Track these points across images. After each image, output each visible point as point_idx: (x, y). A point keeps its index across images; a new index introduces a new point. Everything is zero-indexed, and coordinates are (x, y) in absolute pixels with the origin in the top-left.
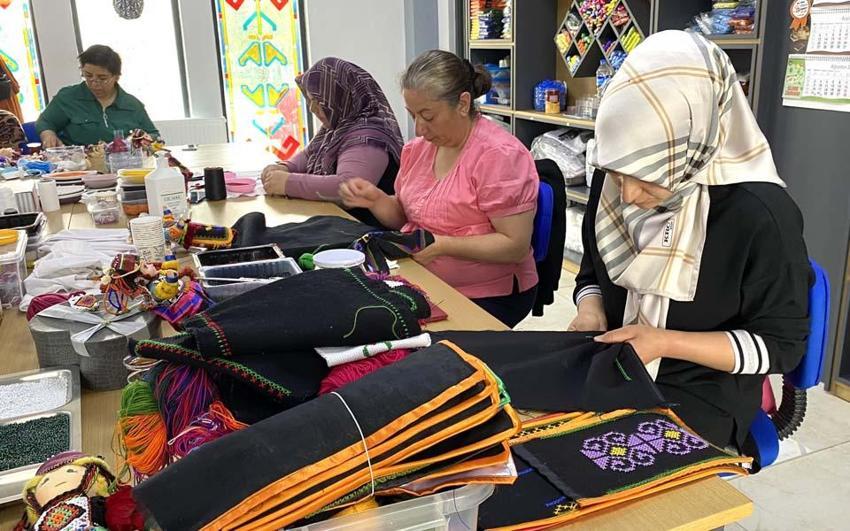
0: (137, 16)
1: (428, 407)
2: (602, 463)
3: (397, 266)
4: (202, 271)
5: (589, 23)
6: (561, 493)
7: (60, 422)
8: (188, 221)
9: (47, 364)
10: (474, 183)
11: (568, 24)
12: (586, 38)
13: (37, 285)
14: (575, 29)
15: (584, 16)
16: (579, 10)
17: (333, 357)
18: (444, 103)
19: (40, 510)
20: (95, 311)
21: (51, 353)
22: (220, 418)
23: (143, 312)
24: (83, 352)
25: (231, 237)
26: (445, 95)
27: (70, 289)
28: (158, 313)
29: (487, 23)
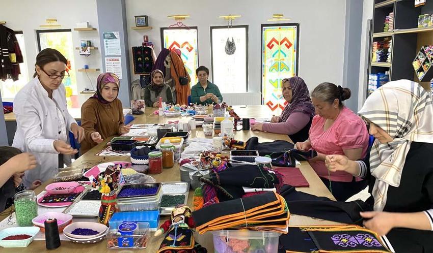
0: (233, 53)
1: (262, 207)
2: (336, 243)
3: (300, 164)
4: (231, 157)
5: (429, 57)
6: (316, 247)
7: (183, 197)
8: (232, 139)
9: (182, 181)
10: (337, 135)
11: (419, 57)
12: (428, 64)
13: (184, 156)
14: (422, 60)
15: (427, 54)
16: (425, 51)
17: (246, 190)
18: (327, 103)
19: (174, 217)
20: (197, 167)
21: (184, 177)
22: (216, 201)
23: (209, 169)
24: (191, 178)
25: (245, 146)
26: (327, 100)
27: (193, 158)
28: (213, 169)
29: (380, 55)
